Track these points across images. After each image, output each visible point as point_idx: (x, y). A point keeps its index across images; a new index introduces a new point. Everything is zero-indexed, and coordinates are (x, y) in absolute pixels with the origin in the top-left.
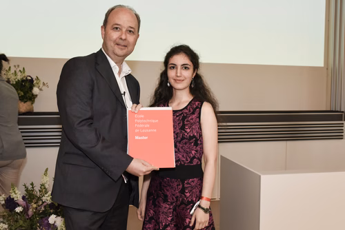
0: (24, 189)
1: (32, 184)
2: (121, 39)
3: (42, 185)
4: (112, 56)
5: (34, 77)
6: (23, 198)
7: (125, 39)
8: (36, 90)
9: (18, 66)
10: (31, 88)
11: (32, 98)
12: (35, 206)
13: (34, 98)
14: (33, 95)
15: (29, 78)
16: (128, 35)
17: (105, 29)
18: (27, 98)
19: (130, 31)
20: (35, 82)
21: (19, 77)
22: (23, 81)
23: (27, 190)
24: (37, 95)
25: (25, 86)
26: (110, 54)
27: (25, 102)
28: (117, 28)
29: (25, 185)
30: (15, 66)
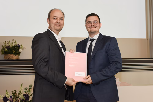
0: (12, 93)
1: (15, 91)
2: (58, 23)
3: (20, 91)
4: (54, 31)
5: (20, 45)
6: (11, 97)
7: (59, 23)
8: (20, 50)
9: (14, 40)
10: (19, 49)
11: (19, 53)
12: (15, 100)
13: (20, 53)
14: (19, 52)
15: (18, 45)
16: (61, 21)
17: (49, 19)
18: (16, 54)
19: (61, 19)
20: (20, 47)
21: (14, 44)
22: (15, 46)
23: (13, 93)
24: (21, 52)
25: (16, 48)
26: (53, 30)
27: (16, 55)
28: (55, 18)
29: (12, 91)
30: (12, 40)
